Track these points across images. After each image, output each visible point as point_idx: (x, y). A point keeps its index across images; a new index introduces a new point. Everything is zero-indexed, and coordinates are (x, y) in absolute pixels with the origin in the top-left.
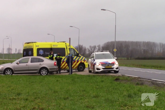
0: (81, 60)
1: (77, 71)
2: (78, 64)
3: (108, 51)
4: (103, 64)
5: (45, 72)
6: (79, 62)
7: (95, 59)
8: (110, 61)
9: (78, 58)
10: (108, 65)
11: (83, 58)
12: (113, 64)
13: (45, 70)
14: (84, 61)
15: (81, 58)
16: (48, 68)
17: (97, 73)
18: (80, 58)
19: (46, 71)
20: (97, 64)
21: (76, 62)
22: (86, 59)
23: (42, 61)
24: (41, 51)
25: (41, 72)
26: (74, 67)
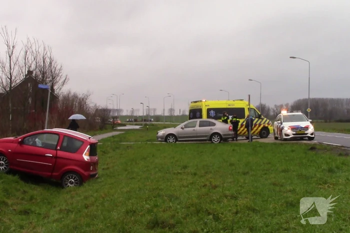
0: (264, 123)
1: (259, 137)
2: (260, 128)
3: (300, 111)
4: (293, 128)
5: (217, 139)
6: (262, 126)
8: (303, 124)
9: (260, 120)
10: (299, 129)
11: (266, 120)
12: (307, 128)
13: (217, 137)
14: (268, 124)
15: (264, 121)
16: (221, 133)
17: (286, 140)
18: (262, 121)
19: (219, 137)
20: (286, 129)
21: (258, 126)
22: (270, 122)
23: (214, 124)
24: (212, 112)
26: (254, 132)
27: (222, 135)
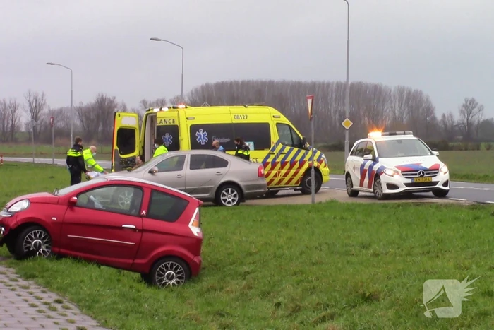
0: (310, 159)
1: (300, 192)
2: (302, 171)
3: (411, 132)
4: (406, 172)
5: (232, 198)
6: (306, 166)
7: (377, 156)
9: (303, 152)
10: (420, 173)
11: (314, 153)
12: (435, 170)
13: (232, 192)
14: (320, 161)
15: (310, 153)
16: (241, 184)
17: (387, 197)
18: (307, 153)
19: (236, 192)
20: (389, 172)
21: (297, 165)
22: (323, 156)
23: (223, 163)
24: (201, 133)
25: (222, 198)
26: (291, 179)
27: (243, 188)
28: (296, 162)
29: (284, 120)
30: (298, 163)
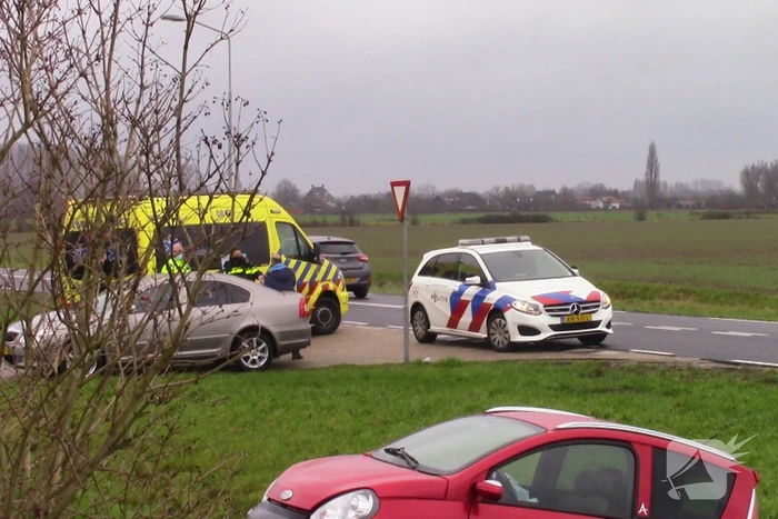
2: (314, 298)
3: (527, 237)
4: (554, 304)
5: (259, 354)
6: (319, 290)
7: (490, 278)
9: (314, 267)
11: (329, 268)
13: (259, 344)
14: (336, 281)
15: (324, 268)
16: (274, 330)
19: (264, 345)
20: (519, 306)
21: (307, 289)
22: (340, 273)
23: (243, 296)
27: (277, 337)
28: (305, 284)
29: (286, 217)
30: (307, 286)
